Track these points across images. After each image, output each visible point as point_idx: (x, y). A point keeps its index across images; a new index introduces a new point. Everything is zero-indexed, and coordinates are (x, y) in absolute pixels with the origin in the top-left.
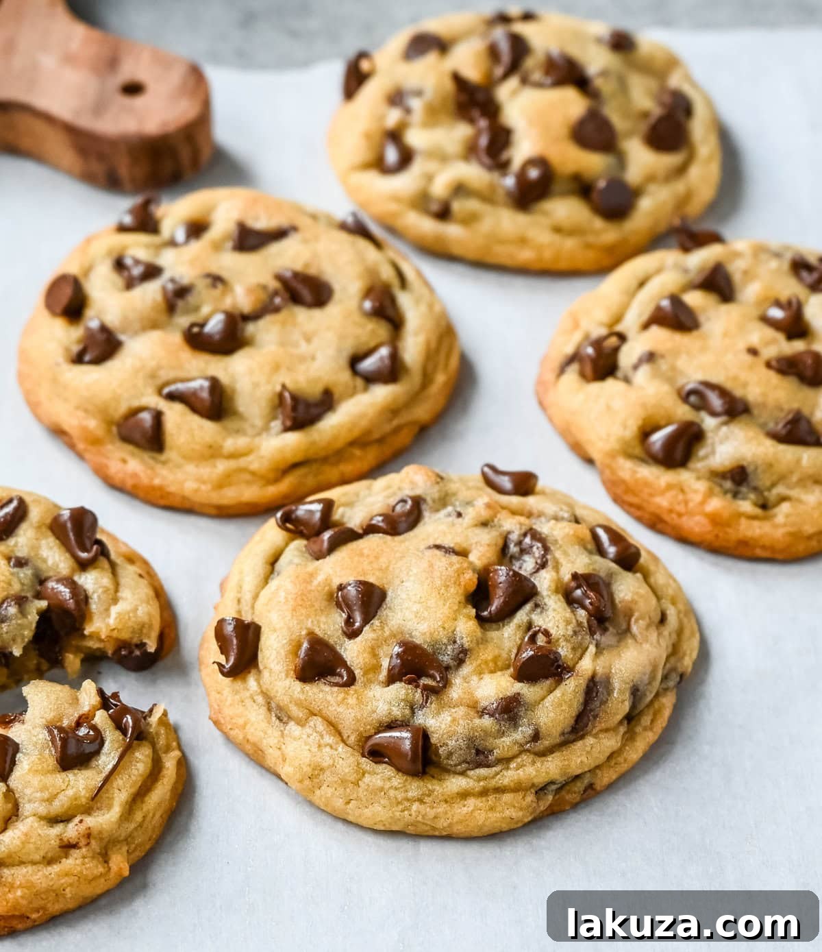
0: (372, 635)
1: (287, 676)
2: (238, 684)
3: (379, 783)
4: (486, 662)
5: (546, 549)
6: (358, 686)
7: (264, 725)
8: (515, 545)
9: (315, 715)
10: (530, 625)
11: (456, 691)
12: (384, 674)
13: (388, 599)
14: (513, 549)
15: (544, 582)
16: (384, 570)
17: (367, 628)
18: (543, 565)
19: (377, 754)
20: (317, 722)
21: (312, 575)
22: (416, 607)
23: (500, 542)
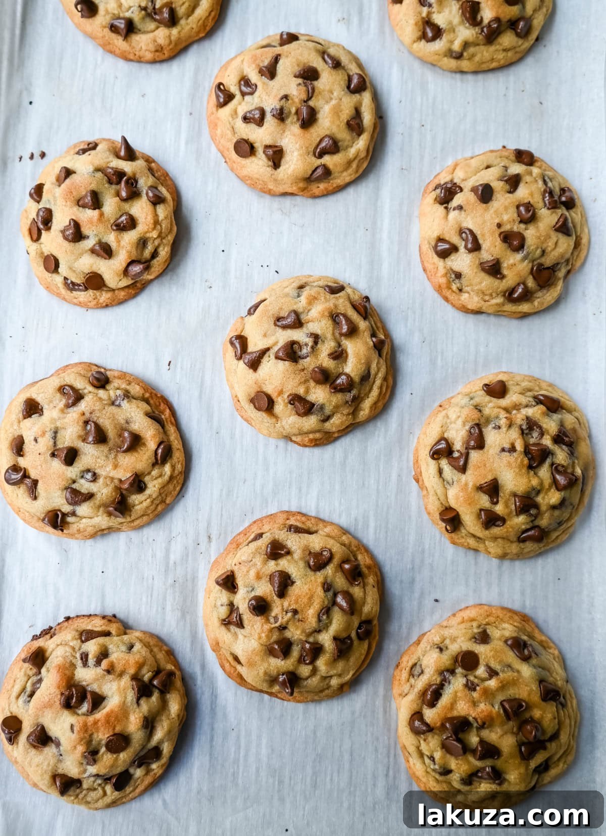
0: (503, 501)
1: (482, 530)
2: (459, 533)
3: (529, 550)
4: (548, 489)
5: (540, 427)
6: (508, 522)
7: (477, 544)
8: (526, 429)
9: (498, 538)
10: (552, 464)
11: (543, 508)
12: (514, 513)
13: (500, 482)
14: (526, 432)
15: (547, 441)
16: (491, 470)
17: (500, 499)
18: (542, 434)
19: (523, 541)
20: (499, 540)
21: (466, 484)
22: (513, 482)
23: (520, 432)
